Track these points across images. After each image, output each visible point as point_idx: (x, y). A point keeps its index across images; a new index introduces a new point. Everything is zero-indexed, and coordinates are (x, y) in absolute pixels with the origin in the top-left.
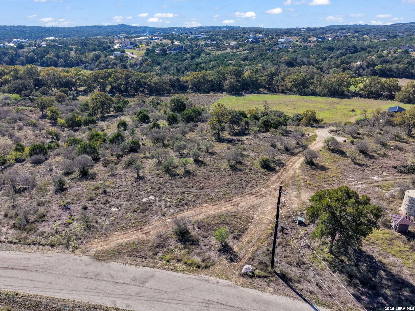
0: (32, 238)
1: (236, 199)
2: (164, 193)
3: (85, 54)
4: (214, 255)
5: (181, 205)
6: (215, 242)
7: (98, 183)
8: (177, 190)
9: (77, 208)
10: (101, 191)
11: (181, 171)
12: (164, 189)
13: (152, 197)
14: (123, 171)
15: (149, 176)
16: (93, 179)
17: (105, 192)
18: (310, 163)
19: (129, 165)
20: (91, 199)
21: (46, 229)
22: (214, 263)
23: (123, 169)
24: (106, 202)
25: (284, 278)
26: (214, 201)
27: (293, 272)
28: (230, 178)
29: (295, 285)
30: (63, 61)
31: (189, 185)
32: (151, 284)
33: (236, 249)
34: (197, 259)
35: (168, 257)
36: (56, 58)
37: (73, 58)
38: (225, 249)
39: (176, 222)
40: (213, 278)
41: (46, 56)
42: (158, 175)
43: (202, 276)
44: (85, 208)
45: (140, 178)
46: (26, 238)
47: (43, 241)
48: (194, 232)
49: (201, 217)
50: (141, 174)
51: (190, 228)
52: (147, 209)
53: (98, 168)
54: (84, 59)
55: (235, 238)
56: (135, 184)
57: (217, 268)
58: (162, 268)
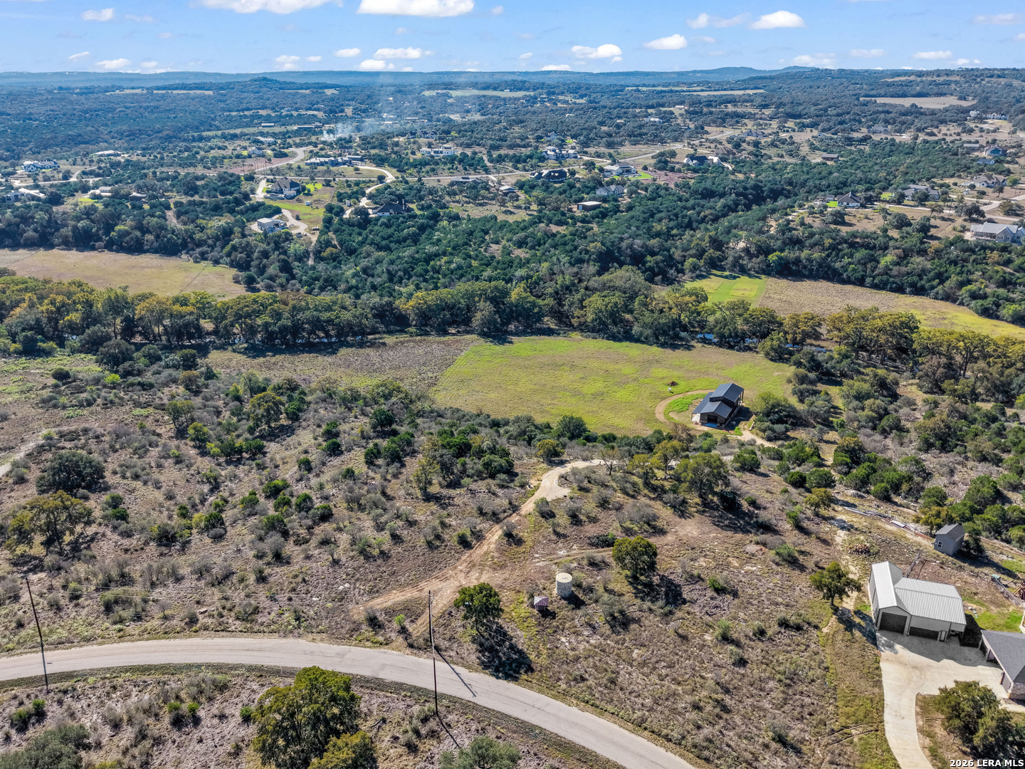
0: (256, 628)
1: (422, 584)
2: (357, 580)
3: (199, 221)
4: (393, 635)
5: (374, 592)
6: (395, 625)
7: (295, 568)
8: (370, 576)
9: (283, 598)
10: (300, 579)
11: (376, 552)
12: (358, 575)
13: (347, 585)
14: (316, 552)
15: (344, 559)
16: (288, 563)
17: (304, 580)
18: (509, 535)
19: (325, 542)
20: (294, 590)
21: (264, 619)
22: (392, 641)
23: (316, 547)
24: (308, 592)
25: (438, 649)
26: (402, 586)
27: (444, 644)
28: (422, 558)
29: (444, 653)
30: (153, 237)
31: (381, 569)
32: (348, 656)
33: (411, 630)
34: (381, 639)
35: (360, 638)
36: (138, 234)
37: (173, 232)
38: (403, 631)
39: (366, 610)
40: (390, 651)
41: (117, 228)
42: (352, 558)
43: (382, 650)
44: (290, 599)
45: (336, 562)
46: (251, 628)
47: (266, 629)
48: (382, 618)
49: (389, 604)
50: (336, 557)
51: (378, 614)
52: (343, 598)
53: (290, 548)
54: (197, 236)
55: (412, 621)
56: (331, 570)
57: (394, 644)
58: (355, 645)
